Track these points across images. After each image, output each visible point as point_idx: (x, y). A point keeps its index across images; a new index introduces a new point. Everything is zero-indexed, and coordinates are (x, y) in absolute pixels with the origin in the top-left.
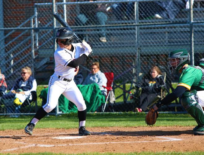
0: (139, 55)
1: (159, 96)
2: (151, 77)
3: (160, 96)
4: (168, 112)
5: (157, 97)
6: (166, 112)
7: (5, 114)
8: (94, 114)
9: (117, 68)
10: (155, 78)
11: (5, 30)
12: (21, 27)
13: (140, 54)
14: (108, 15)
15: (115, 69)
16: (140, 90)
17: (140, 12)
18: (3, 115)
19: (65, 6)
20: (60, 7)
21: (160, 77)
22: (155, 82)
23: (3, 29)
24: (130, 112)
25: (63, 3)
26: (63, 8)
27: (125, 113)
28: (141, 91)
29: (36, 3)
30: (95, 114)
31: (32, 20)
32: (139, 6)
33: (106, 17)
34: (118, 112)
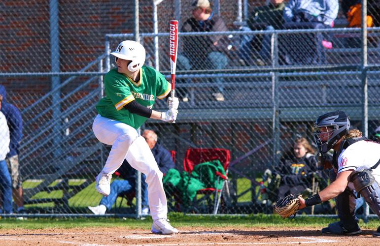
0: (278, 120)
1: (308, 189)
2: (296, 156)
3: (311, 189)
4: (323, 215)
5: (305, 190)
6: (320, 215)
7: (53, 215)
8: (199, 216)
9: (239, 142)
10: (303, 157)
11: (61, 76)
12: (87, 71)
13: (280, 119)
14: (229, 56)
15: (237, 143)
16: (278, 179)
17: (281, 50)
18: (50, 216)
19: (156, 40)
20: (149, 41)
21: (311, 157)
22: (302, 165)
23: (58, 73)
24: (261, 214)
25: (153, 34)
26: (153, 43)
27: (251, 215)
28: (280, 180)
29: (108, 33)
30: (201, 217)
31: (102, 61)
32: (279, 40)
33: (225, 59)
34: (241, 213)
